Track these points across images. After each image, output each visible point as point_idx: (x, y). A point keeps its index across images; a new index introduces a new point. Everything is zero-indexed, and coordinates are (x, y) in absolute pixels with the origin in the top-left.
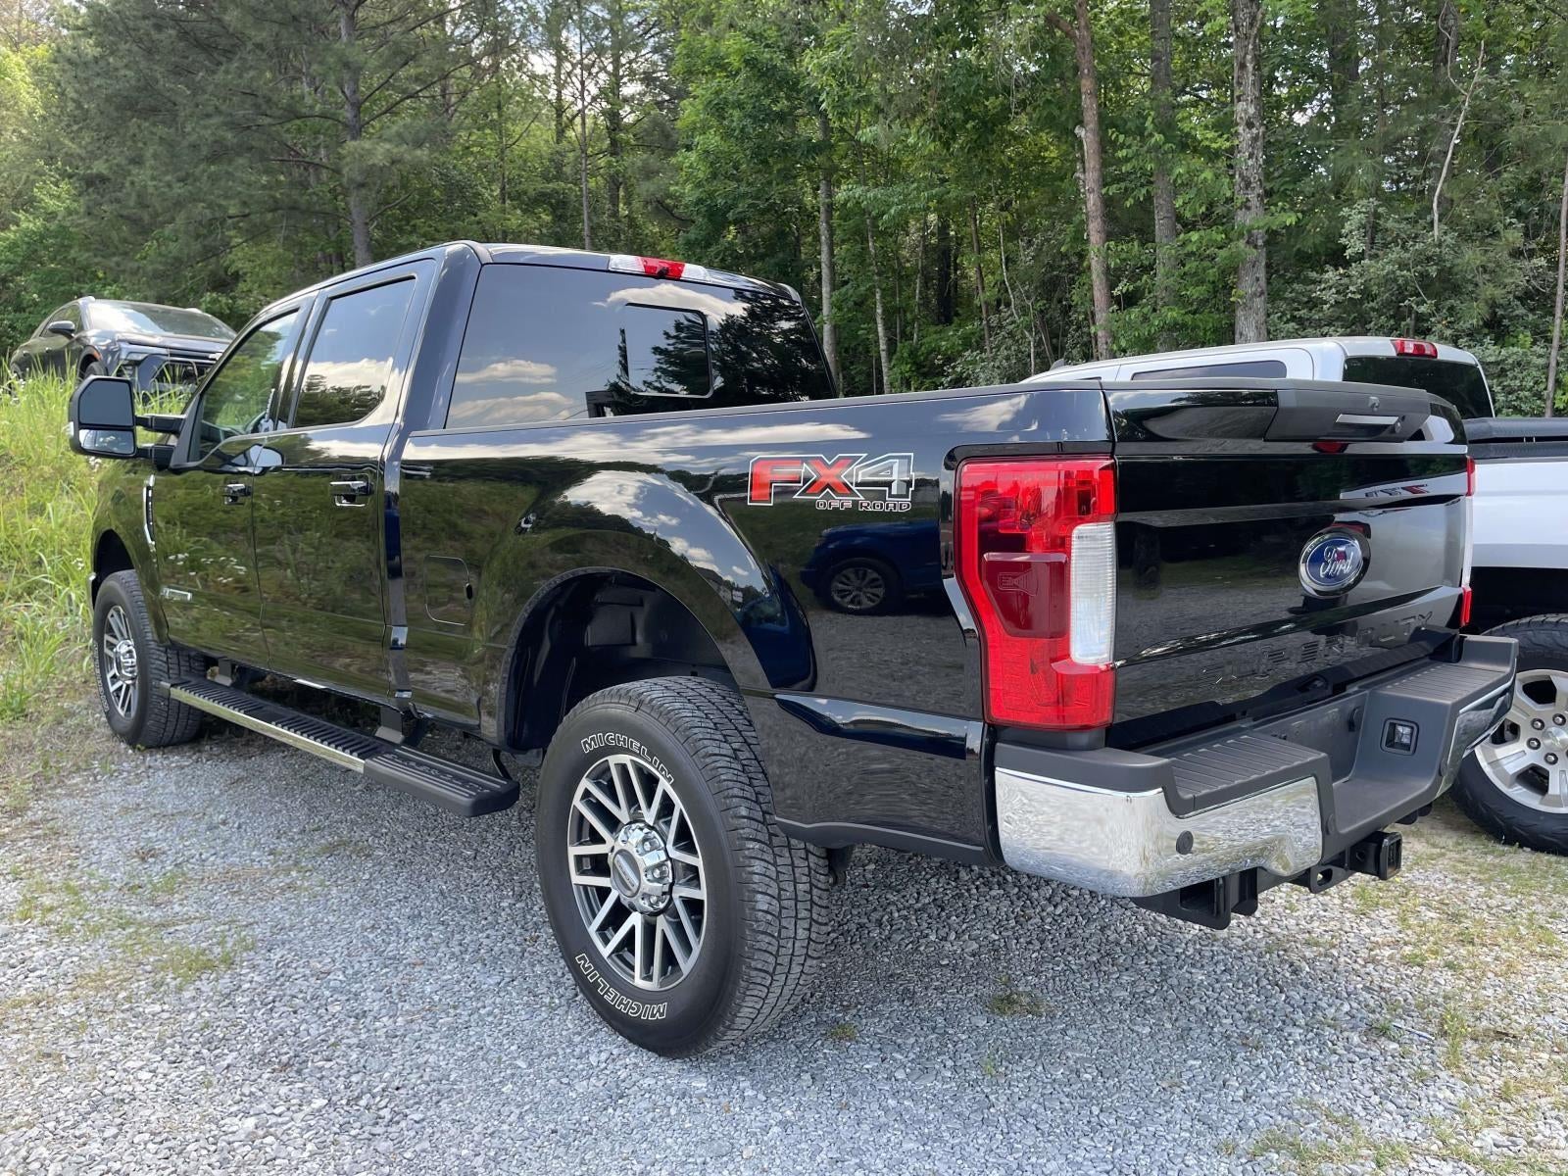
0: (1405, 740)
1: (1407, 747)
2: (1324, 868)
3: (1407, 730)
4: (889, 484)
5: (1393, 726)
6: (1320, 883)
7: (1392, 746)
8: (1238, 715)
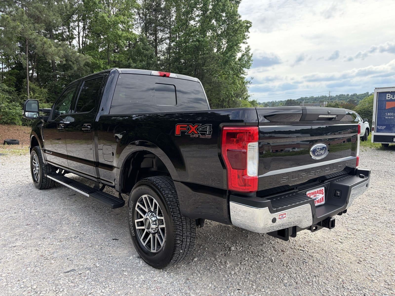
0: (339, 195)
1: (339, 196)
2: (316, 226)
3: (339, 192)
4: (206, 131)
5: (336, 191)
6: (314, 230)
7: (336, 196)
8: (295, 188)
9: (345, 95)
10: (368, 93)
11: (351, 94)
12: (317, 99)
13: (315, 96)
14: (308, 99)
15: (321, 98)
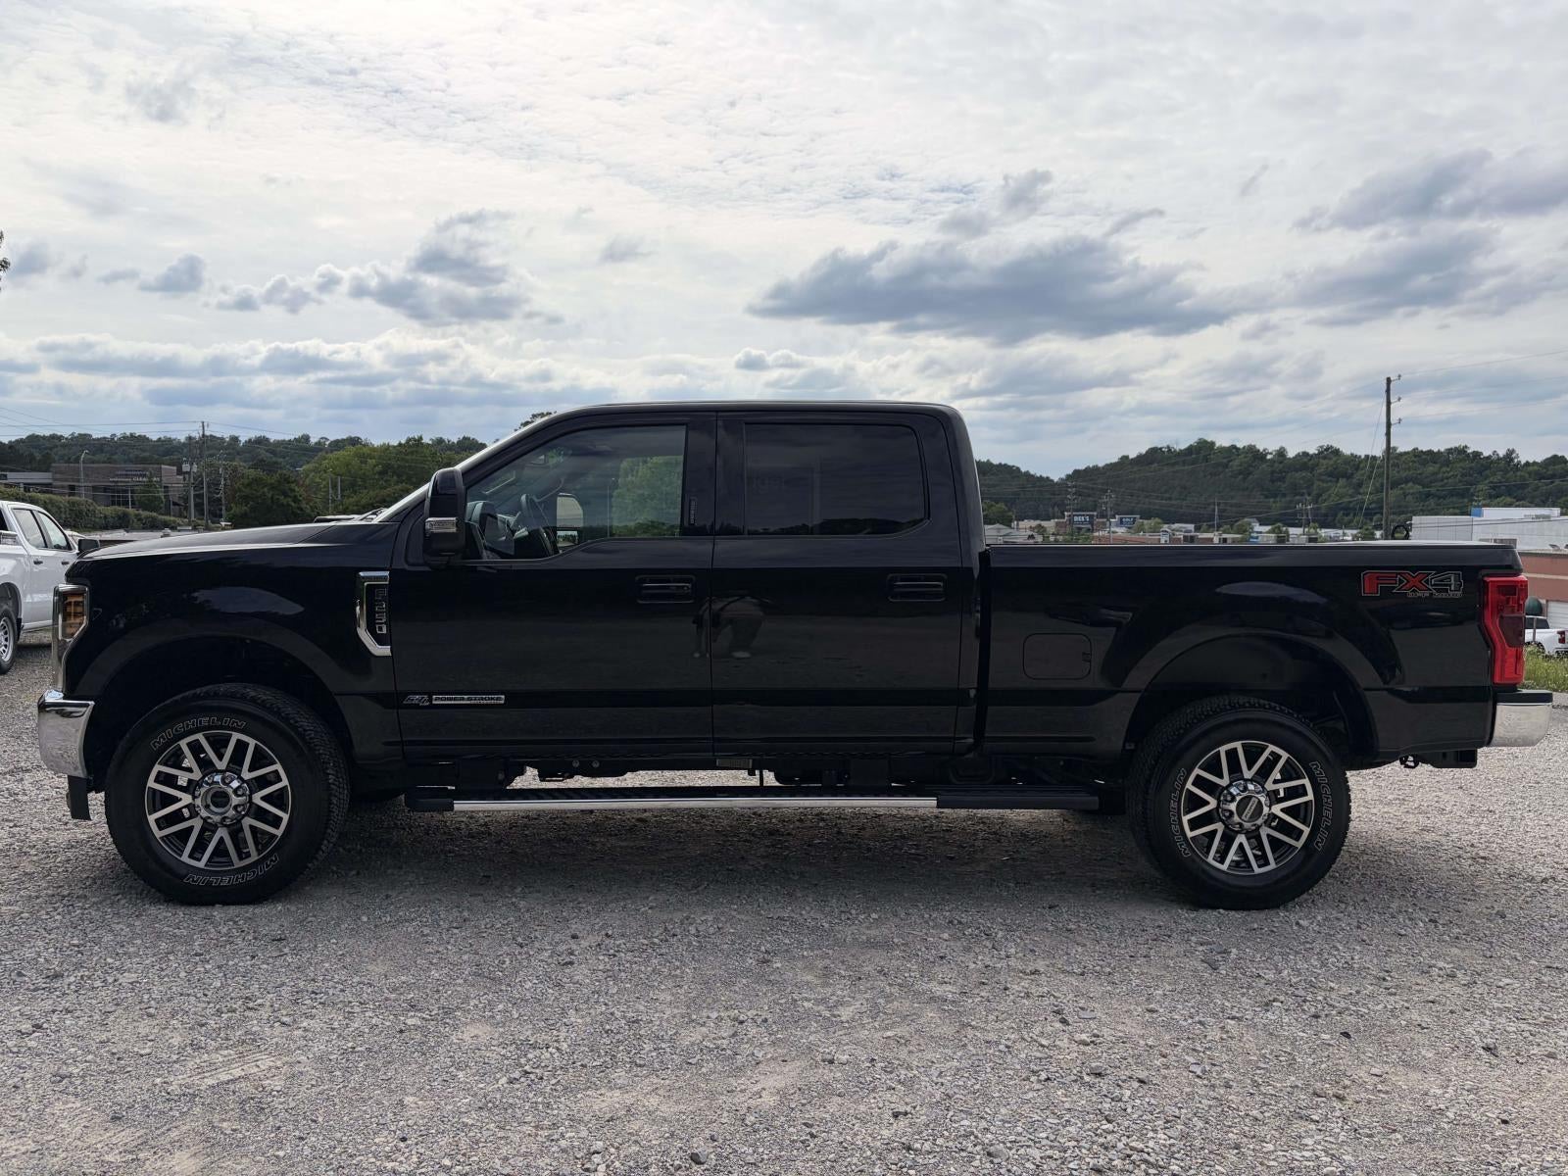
9: (222, 439)
10: (306, 438)
11: (247, 439)
12: (106, 448)
13: (97, 434)
14: (64, 446)
15: (126, 445)
